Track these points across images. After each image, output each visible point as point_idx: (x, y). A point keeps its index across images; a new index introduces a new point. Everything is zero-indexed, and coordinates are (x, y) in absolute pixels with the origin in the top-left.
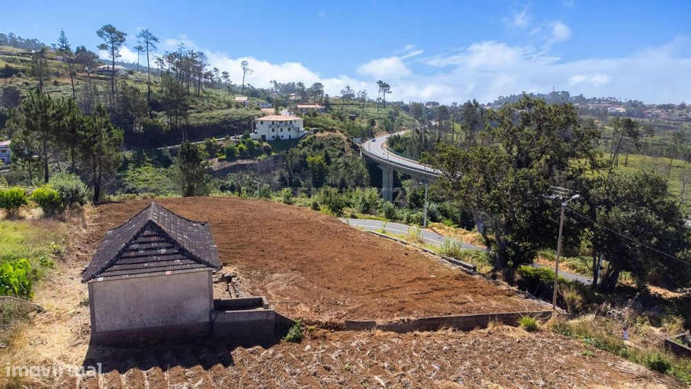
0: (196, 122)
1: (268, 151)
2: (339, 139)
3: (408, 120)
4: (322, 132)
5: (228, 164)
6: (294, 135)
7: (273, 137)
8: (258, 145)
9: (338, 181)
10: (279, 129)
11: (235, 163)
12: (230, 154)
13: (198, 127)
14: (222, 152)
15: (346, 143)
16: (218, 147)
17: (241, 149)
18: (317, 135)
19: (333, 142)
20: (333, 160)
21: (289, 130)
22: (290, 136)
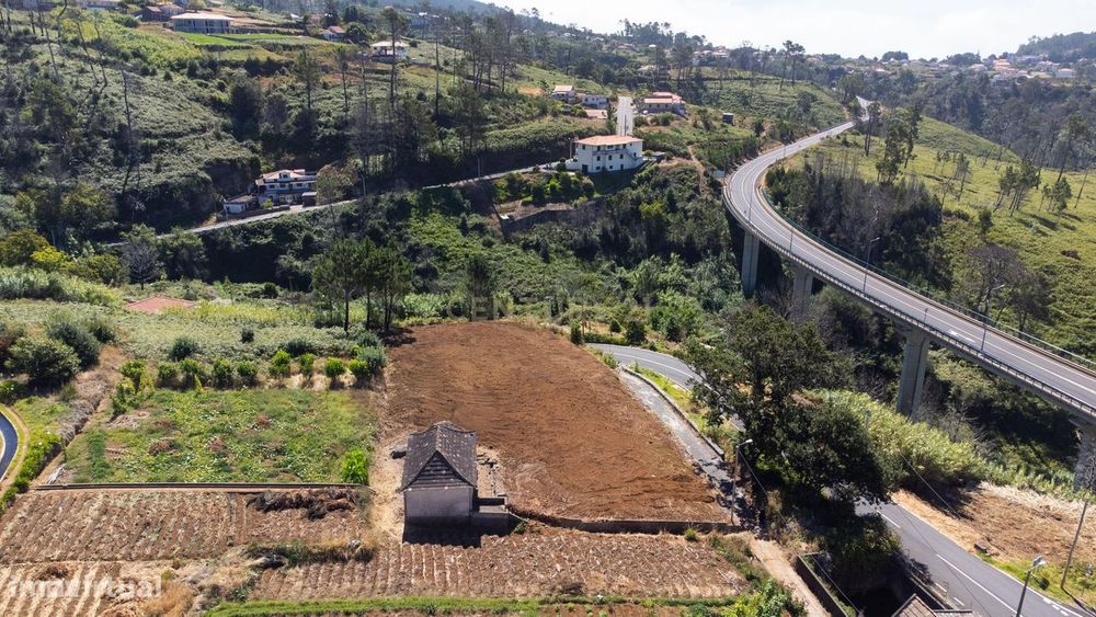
0: (496, 145)
1: (588, 191)
2: (693, 171)
3: (830, 107)
4: (669, 159)
5: (534, 211)
6: (627, 163)
7: (598, 168)
8: (576, 182)
9: (683, 238)
10: (607, 157)
11: (543, 209)
12: (539, 196)
13: (498, 152)
14: (528, 192)
15: (702, 177)
16: (523, 183)
17: (553, 188)
18: (660, 165)
19: (685, 175)
20: (679, 205)
21: (622, 157)
22: (622, 166)
